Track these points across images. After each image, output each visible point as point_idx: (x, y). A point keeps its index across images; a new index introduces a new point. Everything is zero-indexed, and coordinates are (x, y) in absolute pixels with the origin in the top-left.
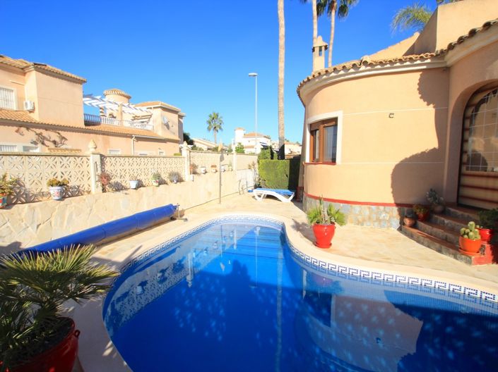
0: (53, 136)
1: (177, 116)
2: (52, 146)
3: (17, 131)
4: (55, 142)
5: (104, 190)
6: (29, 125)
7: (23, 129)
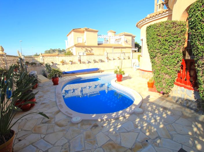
0: (89, 49)
1: (131, 37)
2: (89, 52)
3: (82, 48)
4: (90, 51)
5: (80, 63)
6: (84, 47)
7: (83, 48)
